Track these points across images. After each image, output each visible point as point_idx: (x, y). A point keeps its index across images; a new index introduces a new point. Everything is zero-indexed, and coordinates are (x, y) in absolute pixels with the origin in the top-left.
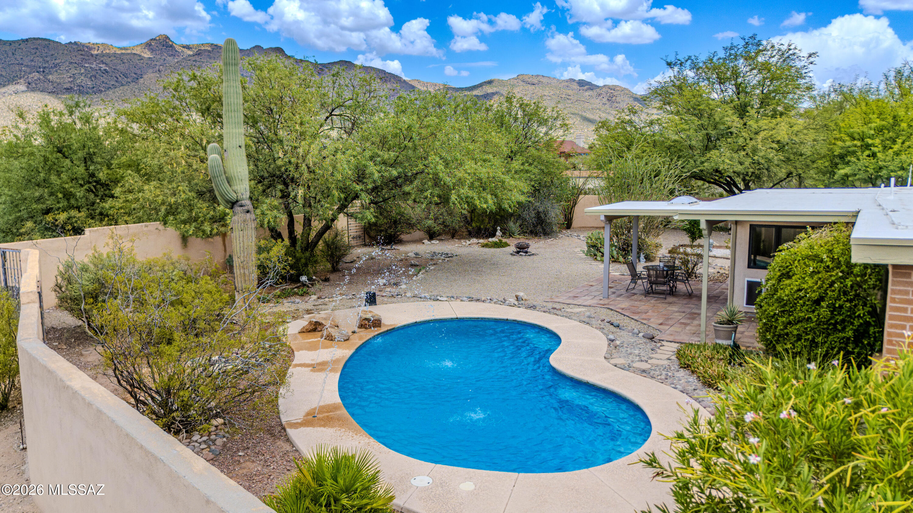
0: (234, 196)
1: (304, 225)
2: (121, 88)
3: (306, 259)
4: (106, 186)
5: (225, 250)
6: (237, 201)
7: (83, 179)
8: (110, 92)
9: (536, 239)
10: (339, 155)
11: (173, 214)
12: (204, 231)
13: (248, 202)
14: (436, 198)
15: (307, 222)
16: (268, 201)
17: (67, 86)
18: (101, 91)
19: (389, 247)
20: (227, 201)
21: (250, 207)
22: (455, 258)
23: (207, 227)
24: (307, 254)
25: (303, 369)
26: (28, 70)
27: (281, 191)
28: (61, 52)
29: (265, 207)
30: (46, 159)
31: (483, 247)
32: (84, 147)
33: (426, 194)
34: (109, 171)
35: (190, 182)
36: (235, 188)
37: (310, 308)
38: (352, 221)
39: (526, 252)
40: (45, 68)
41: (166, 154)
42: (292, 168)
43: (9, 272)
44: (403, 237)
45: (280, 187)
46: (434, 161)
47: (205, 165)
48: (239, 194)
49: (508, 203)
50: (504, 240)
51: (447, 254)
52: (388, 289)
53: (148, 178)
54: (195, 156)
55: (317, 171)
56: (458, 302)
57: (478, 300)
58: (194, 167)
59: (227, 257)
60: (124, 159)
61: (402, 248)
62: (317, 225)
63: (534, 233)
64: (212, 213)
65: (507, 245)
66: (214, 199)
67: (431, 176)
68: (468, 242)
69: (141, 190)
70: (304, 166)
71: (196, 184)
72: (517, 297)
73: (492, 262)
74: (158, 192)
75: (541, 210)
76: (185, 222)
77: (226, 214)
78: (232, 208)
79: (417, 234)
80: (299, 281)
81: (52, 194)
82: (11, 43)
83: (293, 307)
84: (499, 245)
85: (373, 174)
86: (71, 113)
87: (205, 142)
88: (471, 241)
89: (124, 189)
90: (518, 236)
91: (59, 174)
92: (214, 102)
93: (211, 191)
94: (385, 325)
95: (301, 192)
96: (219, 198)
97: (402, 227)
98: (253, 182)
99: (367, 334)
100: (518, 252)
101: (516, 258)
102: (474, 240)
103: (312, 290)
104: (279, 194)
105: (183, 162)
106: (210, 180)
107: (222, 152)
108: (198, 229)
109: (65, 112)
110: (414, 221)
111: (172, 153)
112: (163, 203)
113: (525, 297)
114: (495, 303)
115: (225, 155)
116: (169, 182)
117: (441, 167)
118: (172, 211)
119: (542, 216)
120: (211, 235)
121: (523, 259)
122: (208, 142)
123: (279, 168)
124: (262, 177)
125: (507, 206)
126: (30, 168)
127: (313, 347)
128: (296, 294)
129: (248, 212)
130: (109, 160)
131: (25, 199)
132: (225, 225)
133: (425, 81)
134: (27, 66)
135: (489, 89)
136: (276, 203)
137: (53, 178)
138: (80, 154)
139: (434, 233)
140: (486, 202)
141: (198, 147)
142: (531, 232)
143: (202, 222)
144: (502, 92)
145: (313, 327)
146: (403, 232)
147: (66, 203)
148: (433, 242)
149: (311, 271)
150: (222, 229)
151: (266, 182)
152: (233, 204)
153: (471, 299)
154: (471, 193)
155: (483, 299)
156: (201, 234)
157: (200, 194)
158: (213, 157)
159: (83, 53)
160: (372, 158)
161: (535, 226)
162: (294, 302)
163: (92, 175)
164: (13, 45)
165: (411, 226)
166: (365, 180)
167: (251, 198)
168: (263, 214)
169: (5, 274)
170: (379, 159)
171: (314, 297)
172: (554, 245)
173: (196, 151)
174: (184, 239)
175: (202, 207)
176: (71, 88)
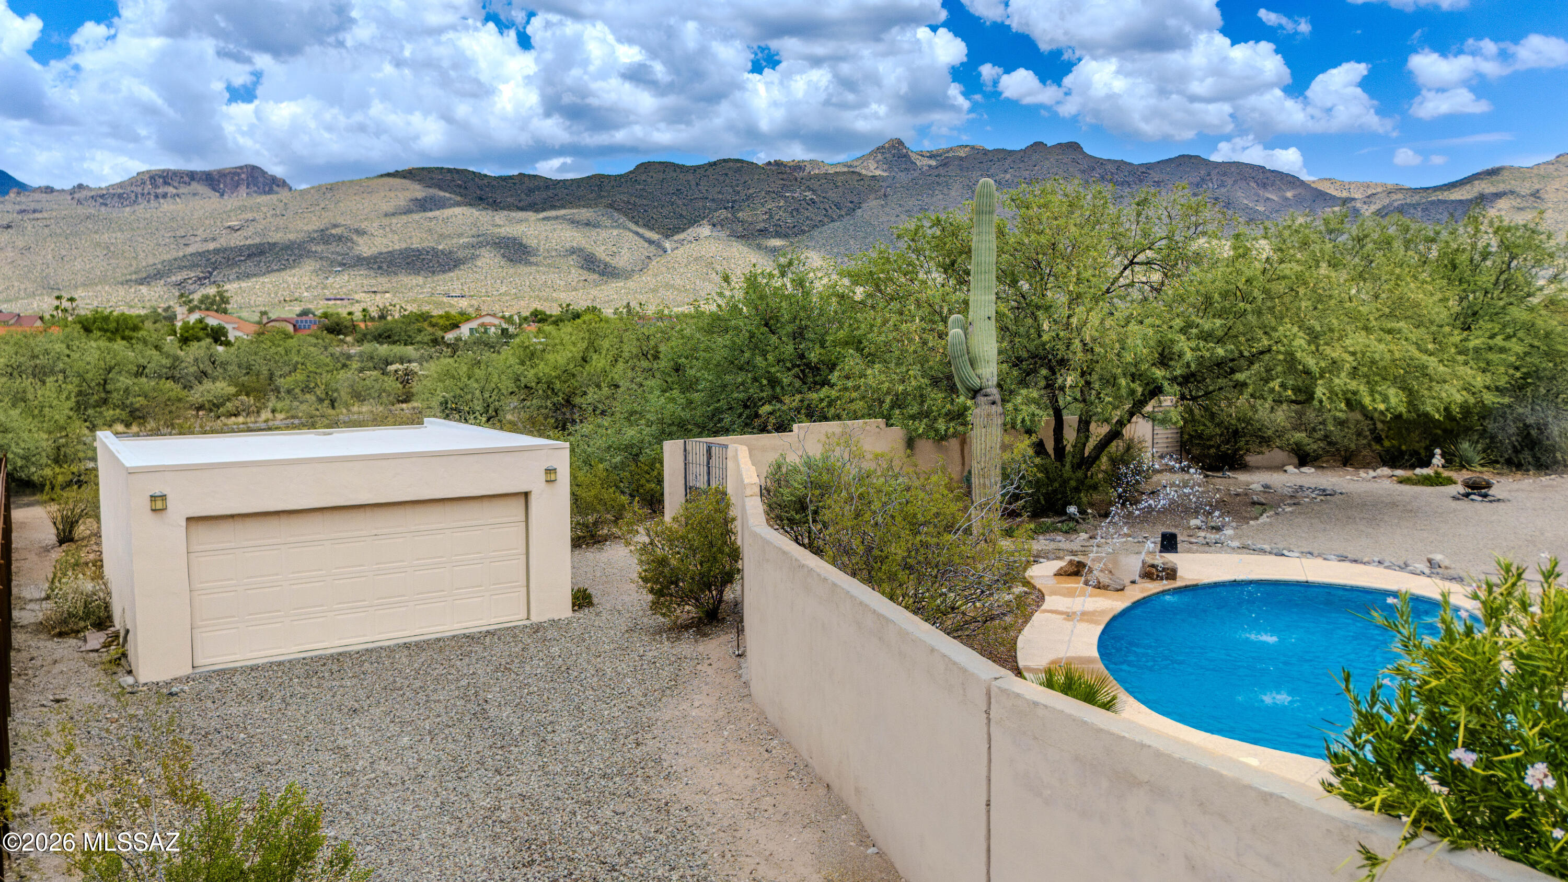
0: (977, 382)
1: (1078, 431)
2: (831, 225)
3: (1077, 480)
4: (815, 369)
5: (963, 464)
6: (981, 389)
7: (791, 361)
8: (815, 233)
9: (1519, 475)
10: (1133, 327)
11: (899, 407)
12: (937, 431)
13: (995, 391)
14: (1290, 392)
15: (1084, 425)
16: (1024, 392)
17: (761, 226)
18: (803, 232)
19: (1220, 474)
20: (969, 389)
21: (997, 397)
22: (1338, 497)
23: (941, 425)
24: (1080, 474)
25: (1054, 616)
26: (714, 206)
27: (1046, 378)
28: (756, 177)
29: (1019, 400)
30: (752, 335)
31: (1401, 482)
32: (795, 318)
33: (1271, 385)
34: (822, 351)
35: (922, 366)
36: (979, 371)
37: (1075, 548)
38: (1159, 430)
39: (1485, 496)
40: (734, 202)
41: (896, 328)
42: (1061, 346)
43: (713, 471)
44: (1251, 459)
45: (1044, 372)
46: (1288, 333)
47: (943, 342)
48: (984, 380)
49: (1433, 405)
50: (1446, 473)
51: (1324, 490)
52: (1202, 534)
53: (871, 359)
54: (932, 330)
55: (1097, 349)
56: (1319, 561)
57: (1355, 561)
58: (930, 345)
59: (966, 473)
60: (841, 334)
61: (1243, 477)
62: (1099, 431)
63: (1514, 464)
64: (948, 406)
65: (1450, 481)
66: (953, 389)
67: (1281, 357)
68: (1372, 473)
69: (863, 375)
70: (1077, 343)
71: (931, 368)
72: (1430, 561)
73: (1409, 507)
74: (883, 378)
75: (1531, 420)
76: (913, 417)
77: (966, 409)
78: (973, 398)
79: (1278, 455)
80: (1066, 513)
81: (755, 379)
82: (695, 169)
83: (1052, 546)
84: (1436, 481)
85: (1184, 354)
86: (783, 274)
87: (945, 310)
88: (1379, 471)
89: (844, 374)
90: (1479, 468)
91: (764, 354)
92: (961, 253)
93: (950, 377)
94: (1181, 577)
95: (1070, 379)
96: (959, 385)
97: (1247, 443)
98: (1005, 365)
99: (1153, 587)
100: (1467, 495)
101: (1464, 504)
102: (1386, 471)
103: (1084, 526)
104: (1043, 383)
105: (917, 338)
106: (949, 362)
107: (966, 327)
108: (930, 427)
109: (776, 272)
110: (1270, 433)
111: (904, 327)
112: (888, 393)
113: (1446, 562)
114: (1387, 567)
115: (970, 329)
116: (897, 364)
117: (1301, 341)
118: (899, 402)
119: (1534, 432)
120: (944, 438)
121: (1476, 507)
122: (950, 312)
123: (1044, 344)
124: (1018, 358)
125: (1428, 409)
126: (733, 347)
127: (1071, 594)
128: (1056, 530)
129: (994, 403)
130: (823, 335)
131: (726, 386)
132: (965, 424)
133: (1347, 180)
134: (713, 200)
135: (1486, 187)
136: (1035, 394)
137: (759, 359)
138: (790, 328)
139: (1308, 455)
140: (1385, 399)
141: (937, 318)
142: (1509, 463)
143: (936, 419)
144: (1518, 189)
145: (1074, 569)
146: (1248, 450)
147: (770, 392)
148: (1304, 469)
149: (1085, 500)
150: (961, 428)
151: (1024, 365)
152: (975, 393)
153: (1343, 558)
154: (1353, 385)
155: (1366, 560)
156: (932, 434)
157: (935, 382)
158: (955, 332)
159: (785, 176)
160: (1183, 331)
161: (1516, 451)
162: (1053, 540)
163: (802, 356)
164: (698, 171)
165: (1265, 441)
166: (1172, 363)
167: (999, 386)
168: (1016, 410)
169: (709, 473)
170: (1194, 331)
171: (1084, 536)
172: (1552, 486)
173: (934, 322)
174: (910, 443)
175: (936, 397)
176: (766, 229)
